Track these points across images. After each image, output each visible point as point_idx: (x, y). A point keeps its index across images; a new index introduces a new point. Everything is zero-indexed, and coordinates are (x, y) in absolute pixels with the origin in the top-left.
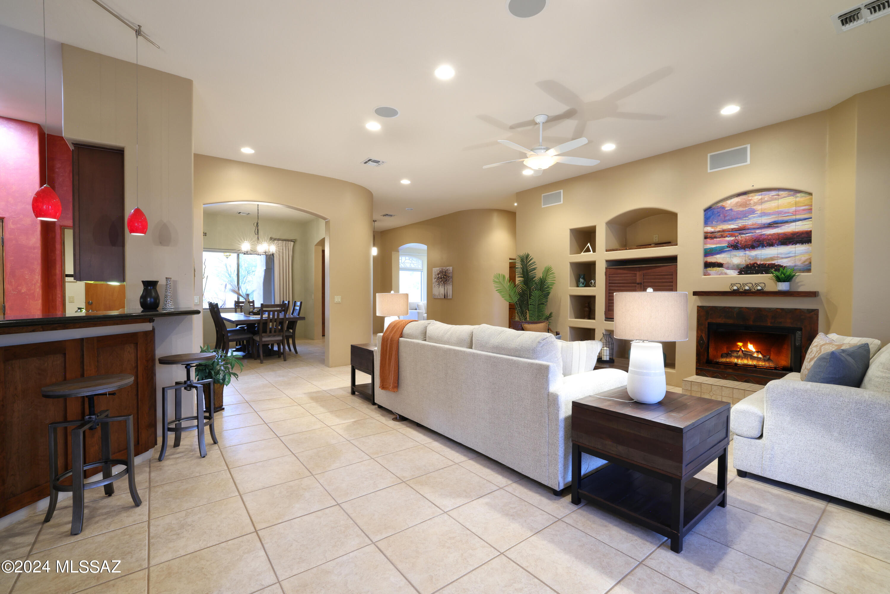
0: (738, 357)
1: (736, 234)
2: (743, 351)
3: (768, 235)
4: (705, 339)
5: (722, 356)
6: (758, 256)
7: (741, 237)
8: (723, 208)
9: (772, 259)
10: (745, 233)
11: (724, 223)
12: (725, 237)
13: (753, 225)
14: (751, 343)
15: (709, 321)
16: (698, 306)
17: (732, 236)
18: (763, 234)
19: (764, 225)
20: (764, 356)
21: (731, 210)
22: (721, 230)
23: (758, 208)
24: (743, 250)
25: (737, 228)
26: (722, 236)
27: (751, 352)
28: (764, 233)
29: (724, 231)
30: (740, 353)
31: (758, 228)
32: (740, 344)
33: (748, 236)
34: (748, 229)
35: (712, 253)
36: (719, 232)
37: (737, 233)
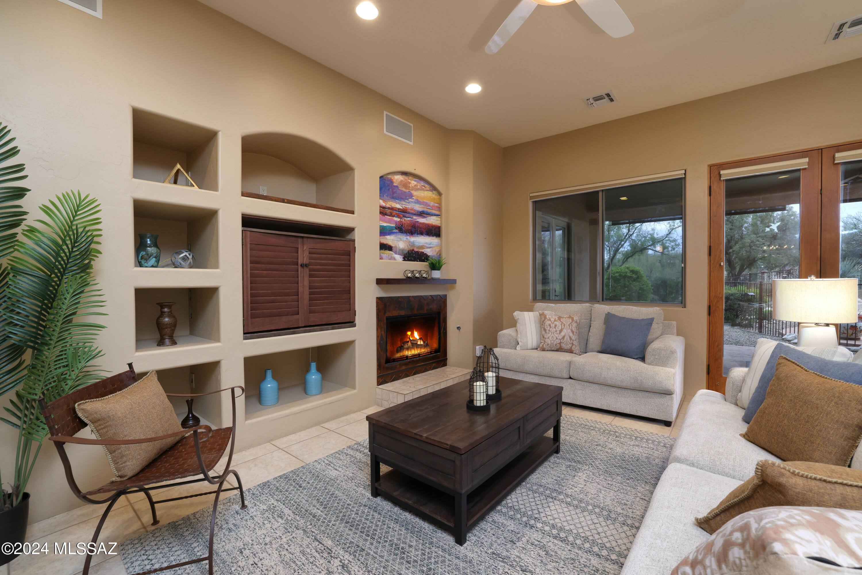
0: (408, 349)
1: (401, 216)
2: (411, 340)
3: (421, 223)
4: (384, 337)
5: (398, 351)
6: (415, 243)
7: (404, 220)
8: (391, 181)
9: (422, 247)
10: (407, 216)
11: (393, 199)
12: (393, 217)
13: (411, 210)
14: (416, 331)
15: (387, 315)
16: (377, 298)
17: (398, 217)
18: (418, 222)
19: (418, 212)
20: (424, 342)
21: (397, 187)
22: (390, 207)
23: (415, 193)
24: (405, 235)
25: (402, 210)
26: (391, 215)
27: (416, 340)
28: (418, 220)
29: (392, 209)
30: (409, 344)
31: (415, 214)
32: (409, 333)
33: (409, 220)
34: (409, 213)
35: (384, 233)
36: (389, 208)
37: (402, 214)
